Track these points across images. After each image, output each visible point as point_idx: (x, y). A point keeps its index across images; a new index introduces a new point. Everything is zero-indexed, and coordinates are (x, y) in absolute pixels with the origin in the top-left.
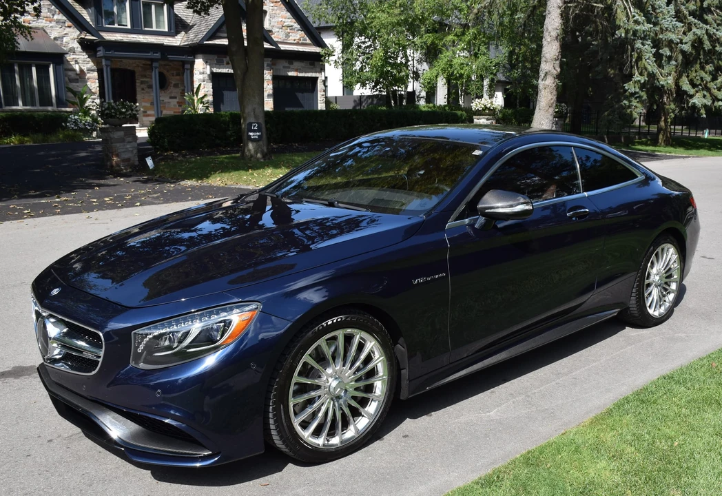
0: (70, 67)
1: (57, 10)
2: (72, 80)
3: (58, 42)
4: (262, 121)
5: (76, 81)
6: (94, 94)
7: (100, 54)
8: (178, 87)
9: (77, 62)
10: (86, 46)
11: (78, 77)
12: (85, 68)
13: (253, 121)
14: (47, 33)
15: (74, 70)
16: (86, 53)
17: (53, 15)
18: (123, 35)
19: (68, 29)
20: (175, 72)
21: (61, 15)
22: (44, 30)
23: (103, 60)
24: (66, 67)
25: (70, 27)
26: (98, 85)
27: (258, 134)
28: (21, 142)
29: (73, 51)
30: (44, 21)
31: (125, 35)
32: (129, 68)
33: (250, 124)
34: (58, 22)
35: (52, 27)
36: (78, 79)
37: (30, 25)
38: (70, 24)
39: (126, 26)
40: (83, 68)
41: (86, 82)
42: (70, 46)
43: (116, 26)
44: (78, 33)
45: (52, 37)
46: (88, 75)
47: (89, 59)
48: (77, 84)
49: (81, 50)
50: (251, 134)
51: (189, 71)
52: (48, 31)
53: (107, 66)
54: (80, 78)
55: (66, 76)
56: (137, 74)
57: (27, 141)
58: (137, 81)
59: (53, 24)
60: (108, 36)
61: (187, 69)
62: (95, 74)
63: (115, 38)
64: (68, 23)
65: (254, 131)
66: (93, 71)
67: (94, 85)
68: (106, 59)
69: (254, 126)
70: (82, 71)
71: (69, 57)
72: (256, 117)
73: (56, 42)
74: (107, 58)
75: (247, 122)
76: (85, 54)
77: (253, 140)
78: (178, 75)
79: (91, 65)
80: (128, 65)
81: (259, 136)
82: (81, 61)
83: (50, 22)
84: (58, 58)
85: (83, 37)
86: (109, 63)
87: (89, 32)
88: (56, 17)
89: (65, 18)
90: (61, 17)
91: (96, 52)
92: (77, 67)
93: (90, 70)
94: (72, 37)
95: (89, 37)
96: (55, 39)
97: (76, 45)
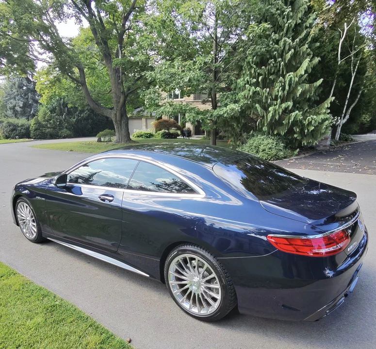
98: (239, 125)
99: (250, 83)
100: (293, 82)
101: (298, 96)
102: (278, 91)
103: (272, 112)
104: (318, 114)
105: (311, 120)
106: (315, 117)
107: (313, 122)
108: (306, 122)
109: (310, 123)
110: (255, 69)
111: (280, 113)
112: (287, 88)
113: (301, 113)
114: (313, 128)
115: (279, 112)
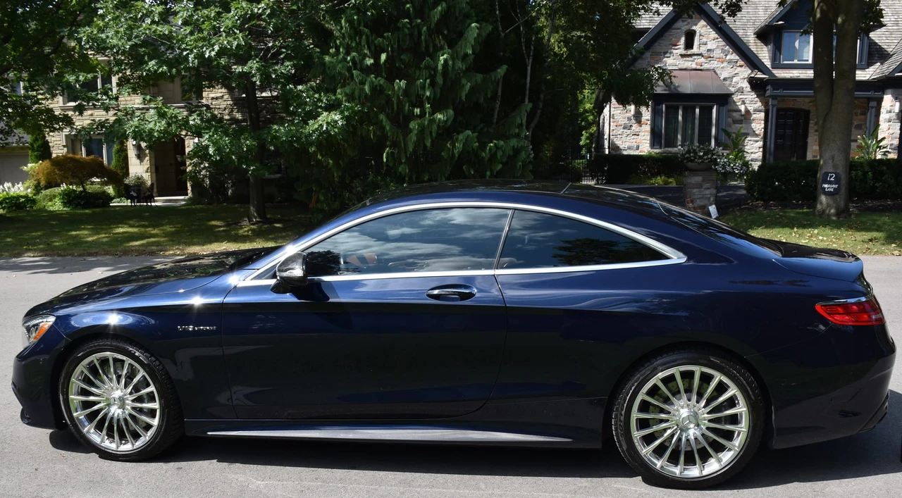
0: (735, 108)
1: (731, 50)
2: (735, 122)
3: (728, 82)
4: (841, 170)
5: (740, 122)
6: (757, 135)
7: (768, 93)
8: (861, 129)
9: (744, 103)
10: (756, 85)
11: (743, 118)
12: (751, 108)
13: (831, 171)
14: (717, 74)
15: (740, 111)
16: (755, 92)
17: (726, 55)
18: (800, 71)
19: (739, 69)
20: (859, 111)
21: (734, 54)
22: (715, 72)
23: (770, 99)
24: (730, 108)
25: (741, 66)
26: (763, 126)
27: (834, 186)
28: (666, 183)
29: (741, 91)
30: (716, 62)
31: (804, 71)
32: (803, 107)
33: (827, 174)
34: (730, 62)
35: (723, 68)
36: (742, 120)
37: (702, 68)
38: (742, 63)
39: (808, 61)
40: (749, 108)
41: (751, 123)
42: (739, 85)
43: (796, 62)
44: (750, 71)
45: (722, 78)
46: (754, 116)
47: (757, 99)
48: (741, 125)
49: (750, 90)
50: (826, 186)
51: (874, 110)
52: (718, 72)
53: (773, 106)
54: (745, 119)
55: (730, 117)
56: (811, 114)
57: (671, 182)
58: (811, 122)
59: (725, 64)
60: (781, 74)
61: (872, 107)
62: (762, 115)
63: (791, 75)
64: (741, 62)
65: (830, 183)
66: (760, 111)
67: (758, 126)
68: (773, 99)
69: (831, 177)
70: (747, 112)
71: (735, 98)
72: (835, 166)
73: (725, 82)
74: (774, 97)
75: (823, 171)
76: (753, 93)
77: (828, 194)
78: (861, 114)
79: (759, 105)
80: (803, 104)
81: (835, 189)
82: (749, 102)
83: (722, 62)
84: (724, 99)
85: (752, 75)
86: (776, 102)
87: (760, 71)
88: (728, 57)
89: (737, 58)
90: (734, 57)
91: (765, 91)
92: (742, 108)
93: (756, 111)
94: (742, 77)
95: (760, 75)
96: (725, 79)
97: (746, 85)
98: (341, 162)
99: (359, 67)
100: (450, 69)
101: (463, 98)
102: (423, 87)
103: (415, 132)
104: (505, 137)
105: (494, 150)
106: (502, 143)
107: (500, 154)
108: (485, 155)
109: (493, 156)
110: (367, 36)
111: (434, 134)
112: (440, 80)
113: (476, 134)
114: (500, 166)
115: (431, 132)
